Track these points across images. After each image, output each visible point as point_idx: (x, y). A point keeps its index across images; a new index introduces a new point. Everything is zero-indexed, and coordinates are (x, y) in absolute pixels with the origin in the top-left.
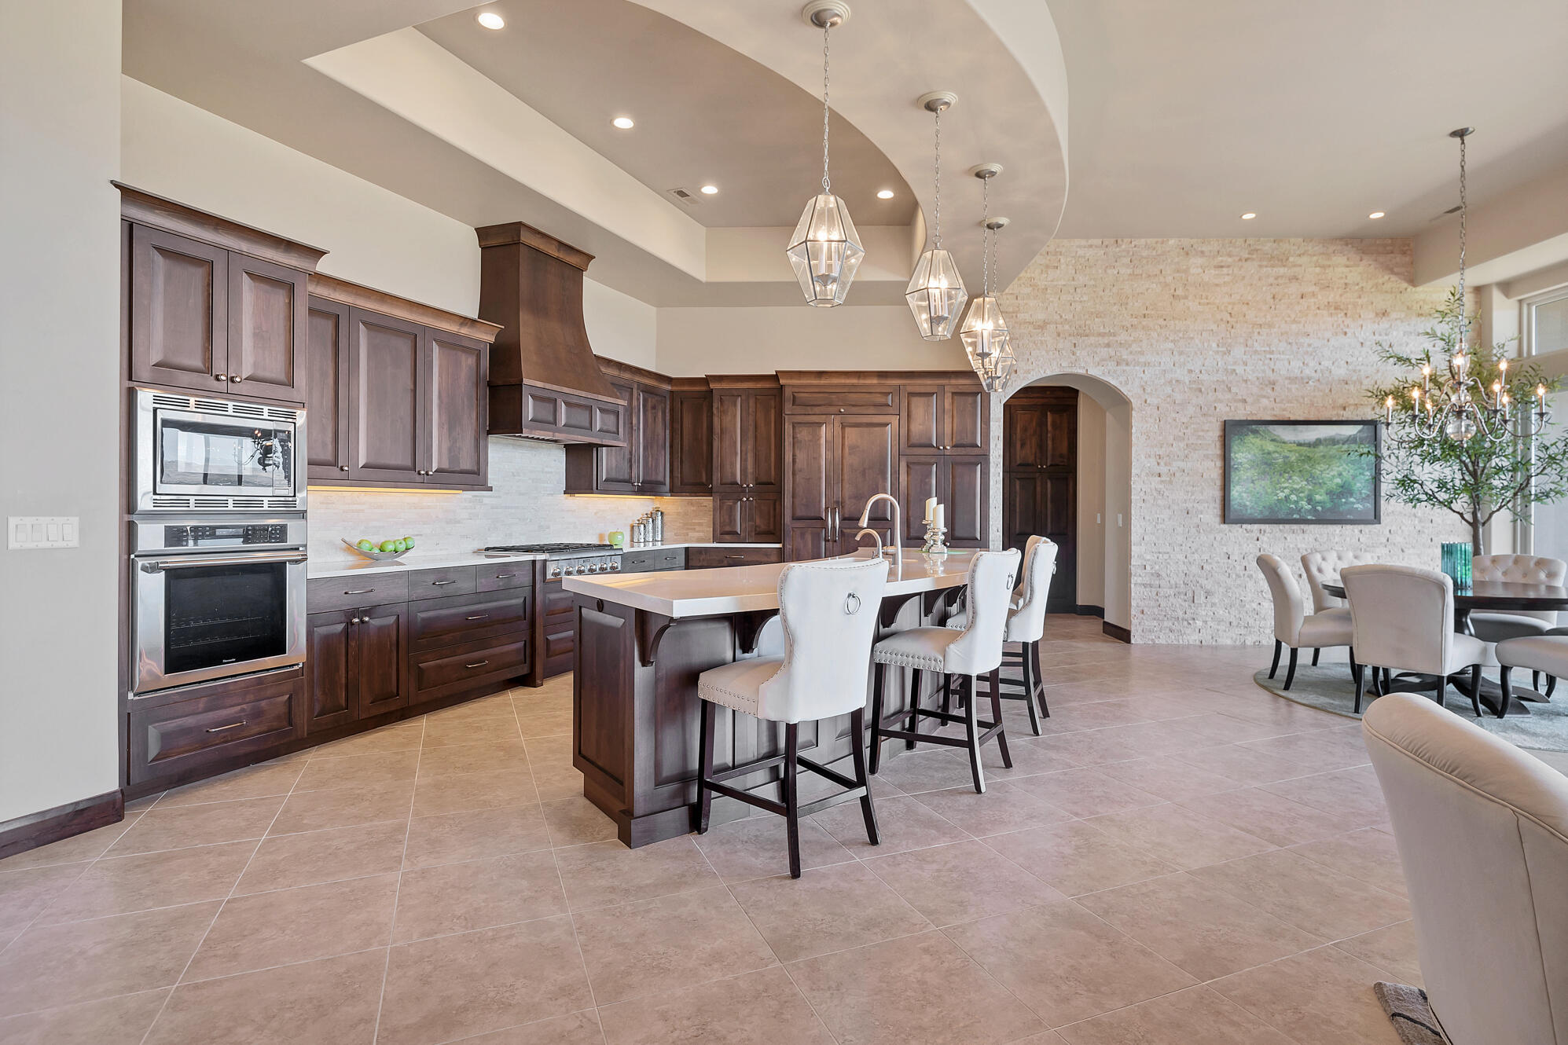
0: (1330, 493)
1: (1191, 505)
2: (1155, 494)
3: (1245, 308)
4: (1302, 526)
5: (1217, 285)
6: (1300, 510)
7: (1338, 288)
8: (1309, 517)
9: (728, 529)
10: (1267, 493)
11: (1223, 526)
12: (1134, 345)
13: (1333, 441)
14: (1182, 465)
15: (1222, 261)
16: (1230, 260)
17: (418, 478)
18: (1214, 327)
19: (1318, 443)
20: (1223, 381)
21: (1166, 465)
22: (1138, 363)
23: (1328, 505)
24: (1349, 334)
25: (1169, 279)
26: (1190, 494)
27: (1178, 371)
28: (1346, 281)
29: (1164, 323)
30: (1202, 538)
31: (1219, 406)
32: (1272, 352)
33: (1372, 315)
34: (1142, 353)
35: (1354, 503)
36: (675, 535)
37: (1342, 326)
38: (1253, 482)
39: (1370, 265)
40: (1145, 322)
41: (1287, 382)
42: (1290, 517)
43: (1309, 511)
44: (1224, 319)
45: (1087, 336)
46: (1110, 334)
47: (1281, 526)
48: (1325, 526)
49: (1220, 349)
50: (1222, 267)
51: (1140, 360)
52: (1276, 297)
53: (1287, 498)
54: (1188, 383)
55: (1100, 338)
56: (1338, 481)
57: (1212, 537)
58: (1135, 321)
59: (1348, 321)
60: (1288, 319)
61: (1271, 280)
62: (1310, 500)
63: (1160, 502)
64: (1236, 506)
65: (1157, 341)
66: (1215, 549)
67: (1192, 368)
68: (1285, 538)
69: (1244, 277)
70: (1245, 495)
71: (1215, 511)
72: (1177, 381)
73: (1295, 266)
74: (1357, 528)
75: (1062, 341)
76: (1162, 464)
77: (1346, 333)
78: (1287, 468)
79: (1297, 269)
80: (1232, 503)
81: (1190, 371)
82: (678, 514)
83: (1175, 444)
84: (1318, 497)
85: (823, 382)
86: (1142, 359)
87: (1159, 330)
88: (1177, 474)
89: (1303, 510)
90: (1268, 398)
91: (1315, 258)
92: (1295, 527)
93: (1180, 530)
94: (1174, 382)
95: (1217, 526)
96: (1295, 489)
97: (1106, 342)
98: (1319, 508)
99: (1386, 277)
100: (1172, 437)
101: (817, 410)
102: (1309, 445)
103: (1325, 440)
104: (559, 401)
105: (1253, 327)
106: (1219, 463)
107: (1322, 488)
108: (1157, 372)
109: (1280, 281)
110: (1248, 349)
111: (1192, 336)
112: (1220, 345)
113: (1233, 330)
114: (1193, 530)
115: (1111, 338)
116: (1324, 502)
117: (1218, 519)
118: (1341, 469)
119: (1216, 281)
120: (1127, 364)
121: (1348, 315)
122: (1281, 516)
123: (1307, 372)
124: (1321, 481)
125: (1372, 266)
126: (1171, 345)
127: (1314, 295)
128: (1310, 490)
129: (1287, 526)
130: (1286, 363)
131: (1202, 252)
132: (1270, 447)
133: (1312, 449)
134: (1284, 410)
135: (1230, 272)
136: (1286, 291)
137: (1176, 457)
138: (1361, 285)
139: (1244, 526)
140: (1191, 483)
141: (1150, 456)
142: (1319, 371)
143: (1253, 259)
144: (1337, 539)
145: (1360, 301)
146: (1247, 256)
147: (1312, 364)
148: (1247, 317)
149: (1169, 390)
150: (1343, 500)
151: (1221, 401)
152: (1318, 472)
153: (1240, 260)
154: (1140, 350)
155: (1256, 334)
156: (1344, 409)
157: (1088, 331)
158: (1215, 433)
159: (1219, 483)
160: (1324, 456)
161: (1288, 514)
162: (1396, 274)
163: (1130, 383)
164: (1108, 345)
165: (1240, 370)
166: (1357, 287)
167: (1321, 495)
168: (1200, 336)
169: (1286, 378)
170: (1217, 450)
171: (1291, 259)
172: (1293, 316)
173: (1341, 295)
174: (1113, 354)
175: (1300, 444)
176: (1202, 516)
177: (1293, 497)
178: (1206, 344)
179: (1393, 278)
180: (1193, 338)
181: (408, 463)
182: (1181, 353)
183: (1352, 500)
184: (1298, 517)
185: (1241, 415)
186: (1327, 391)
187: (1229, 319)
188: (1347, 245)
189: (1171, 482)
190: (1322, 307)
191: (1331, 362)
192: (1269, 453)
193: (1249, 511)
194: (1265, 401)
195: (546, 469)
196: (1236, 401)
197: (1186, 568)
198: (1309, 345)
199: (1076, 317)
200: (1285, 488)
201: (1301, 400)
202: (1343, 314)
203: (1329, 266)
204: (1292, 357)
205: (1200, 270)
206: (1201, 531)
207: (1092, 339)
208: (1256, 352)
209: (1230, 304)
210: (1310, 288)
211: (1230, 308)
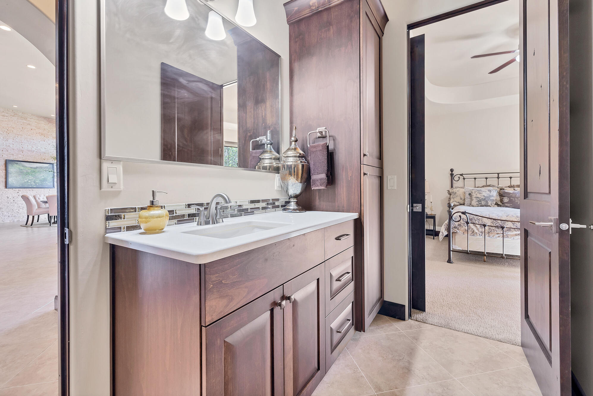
0: (40, 180)
3: (13, 129)
4: (32, 189)
5: (3, 121)
7: (42, 129)
8: (35, 187)
10: (21, 180)
11: (6, 189)
13: (41, 168)
15: (4, 114)
16: (7, 115)
19: (37, 168)
20: (5, 148)
23: (40, 183)
24: (45, 141)
31: (4, 155)
32: (22, 143)
38: (16, 177)
39: (51, 125)
43: (34, 185)
47: (25, 189)
48: (39, 189)
50: (5, 116)
52: (23, 128)
53: (27, 182)
56: (43, 177)
59: (45, 138)
60: (27, 135)
61: (22, 123)
62: (34, 182)
64: (10, 184)
66: (3, 196)
68: (27, 192)
69: (12, 121)
70: (13, 180)
71: (3, 185)
74: (48, 189)
77: (44, 141)
78: (27, 174)
79: (30, 122)
80: (9, 183)
90: (21, 155)
91: (35, 120)
92: (30, 189)
95: (4, 189)
96: (30, 179)
98: (37, 184)
102: (34, 168)
103: (39, 167)
105: (16, 135)
106: (4, 171)
107: (38, 179)
109: (24, 124)
110: (14, 140)
112: (4, 138)
113: (8, 135)
116: (39, 183)
117: (4, 187)
118: (44, 174)
119: (3, 120)
122: (26, 186)
123: (33, 149)
124: (38, 177)
128: (34, 180)
130: (27, 146)
132: (22, 168)
133: (35, 169)
134: (26, 158)
135: (8, 118)
136: (26, 127)
139: (13, 189)
142: (37, 149)
143: (15, 116)
144: (43, 192)
145: (48, 134)
146: (13, 115)
147: (35, 147)
148: (14, 132)
151: (4, 154)
152: (37, 175)
153: (11, 116)
155: (17, 137)
156: (44, 160)
158: (3, 163)
159: (4, 177)
160: (39, 171)
161: (28, 186)
165: (11, 146)
167: (38, 181)
169: (27, 150)
170: (4, 168)
171: (28, 119)
172: (29, 134)
173: (43, 131)
175: (31, 168)
177: (29, 181)
183: (47, 182)
184: (31, 186)
185: (12, 158)
186: (39, 155)
187: (7, 131)
190: (37, 133)
191: (40, 148)
192: (21, 170)
193: (15, 185)
194: (20, 156)
196: (10, 154)
198: (34, 142)
200: (27, 179)
201: (32, 156)
203: (40, 123)
204: (29, 145)
208: (17, 142)
209: (8, 127)
210: (34, 128)
211: (7, 128)
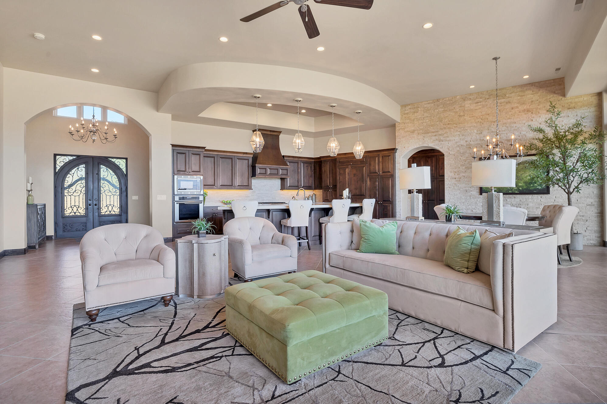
0: (525, 182)
1: (468, 189)
2: (454, 185)
3: (488, 116)
4: (514, 195)
5: (476, 110)
6: (512, 190)
7: (529, 103)
8: (516, 192)
9: (326, 199)
11: (480, 196)
12: (445, 135)
13: (526, 163)
14: (464, 174)
15: (478, 100)
16: (481, 100)
17: (233, 187)
18: (475, 125)
19: (519, 164)
20: (480, 144)
21: (458, 175)
22: (446, 141)
23: (525, 187)
24: (534, 120)
25: (458, 110)
26: (467, 185)
27: (462, 142)
28: (532, 100)
29: (455, 126)
30: (472, 200)
33: (545, 112)
34: (448, 137)
35: (537, 186)
36: (319, 201)
37: (530, 117)
39: (543, 92)
40: (449, 126)
41: (506, 141)
42: (508, 192)
43: (516, 190)
44: (479, 121)
45: (428, 133)
46: (436, 132)
48: (524, 195)
49: (478, 132)
50: (478, 103)
51: (447, 139)
52: (501, 110)
54: (465, 145)
55: (433, 134)
56: (529, 178)
57: (476, 200)
58: (445, 126)
59: (533, 115)
60: (506, 118)
61: (499, 105)
63: (455, 188)
64: (484, 189)
65: (454, 132)
66: (477, 204)
67: (467, 140)
68: (506, 200)
69: (487, 105)
71: (477, 190)
72: (461, 145)
73: (508, 98)
74: (539, 196)
75: (420, 136)
76: (456, 174)
77: (532, 120)
79: (510, 99)
81: (466, 141)
82: (319, 195)
83: (461, 168)
84: (520, 184)
85: (346, 156)
86: (448, 139)
87: (454, 128)
88: (462, 178)
89: (513, 189)
91: (518, 93)
92: (511, 196)
93: (464, 197)
94: (460, 146)
95: (478, 196)
97: (435, 134)
98: (521, 189)
99: (552, 96)
100: (460, 165)
101: (345, 164)
103: (523, 162)
104: (267, 169)
105: (491, 123)
107: (522, 181)
108: (454, 143)
109: (502, 104)
110: (489, 131)
111: (467, 129)
112: (478, 131)
113: (483, 125)
114: (468, 198)
115: (437, 133)
116: (523, 186)
117: (478, 194)
118: (530, 173)
119: (476, 108)
120: (442, 141)
121: (533, 113)
122: (504, 192)
124: (521, 178)
125: (544, 92)
126: (459, 133)
127: (517, 107)
129: (508, 196)
130: (506, 134)
131: (470, 99)
135: (482, 104)
136: (505, 107)
137: (461, 172)
138: (539, 101)
140: (467, 181)
141: (451, 172)
142: (521, 136)
143: (491, 98)
144: (529, 200)
145: (539, 107)
146: (488, 97)
148: (489, 119)
149: (458, 149)
150: (532, 185)
152: (520, 175)
153: (485, 99)
154: (447, 136)
155: (492, 125)
157: (428, 132)
161: (507, 191)
162: (556, 94)
163: (444, 147)
164: (435, 136)
166: (537, 102)
167: (521, 183)
168: (470, 129)
169: (506, 140)
171: (507, 95)
173: (529, 106)
174: (437, 138)
176: (472, 192)
178: (472, 131)
179: (555, 95)
181: (231, 184)
182: (463, 135)
183: (536, 185)
184: (511, 192)
187: (481, 121)
188: (532, 86)
189: (460, 181)
190: (521, 112)
191: (526, 132)
195: (274, 184)
196: (484, 150)
197: (466, 211)
198: (516, 127)
199: (424, 127)
202: (530, 113)
203: (524, 95)
204: (508, 132)
205: (469, 105)
206: (472, 197)
207: (430, 134)
209: (481, 115)
210: (516, 105)
211: (481, 117)
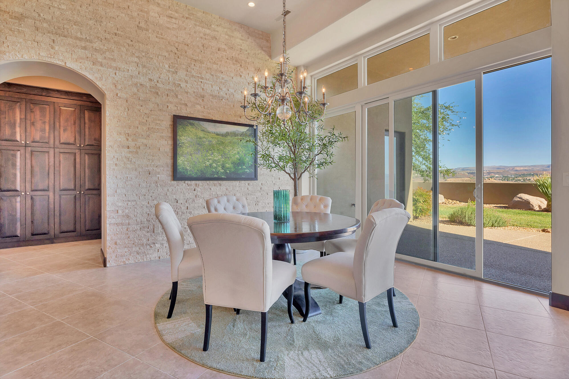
0: (233, 163)
1: (151, 168)
2: (125, 160)
3: (186, 48)
4: (220, 182)
5: (168, 28)
6: (218, 173)
7: (237, 50)
8: (223, 177)
10: (199, 162)
11: (173, 182)
12: (107, 53)
13: (235, 134)
14: (145, 141)
15: (172, 14)
16: (177, 15)
18: (166, 54)
19: (227, 135)
20: (173, 90)
21: (133, 140)
22: (111, 67)
23: (233, 170)
25: (135, 14)
26: (151, 161)
27: (142, 78)
28: (241, 48)
29: (131, 43)
30: (159, 189)
31: (170, 106)
32: (202, 78)
33: (253, 69)
34: (114, 60)
35: (245, 169)
37: (239, 71)
38: (191, 155)
39: (252, 42)
40: (116, 39)
41: (211, 97)
42: (212, 176)
43: (223, 173)
44: (173, 51)
45: (65, 36)
46: (86, 40)
47: (208, 182)
48: (231, 182)
49: (171, 70)
50: (172, 18)
51: (112, 65)
52: (205, 45)
53: (211, 165)
54: (149, 87)
55: (78, 42)
56: (237, 156)
57: (166, 189)
58: (108, 36)
59: (242, 70)
60: (211, 61)
61: (202, 35)
62: (223, 167)
63: (128, 166)
64: (180, 170)
65: (126, 54)
66: (168, 197)
67: (152, 78)
69: (185, 28)
70: (186, 163)
71: (168, 172)
72: (141, 85)
73: (215, 31)
74: (247, 183)
75: (40, 34)
76: (130, 139)
77: (241, 76)
78: (211, 148)
79: (216, 33)
80: (178, 167)
81: (150, 80)
83: (139, 128)
84: (227, 165)
86: (114, 64)
87: (127, 47)
88: (141, 148)
89: (219, 173)
90: (200, 105)
91: (225, 30)
92: (216, 182)
93: (144, 185)
94: (139, 85)
95: (169, 182)
96: (215, 160)
97: (83, 45)
98: (228, 171)
99: (260, 51)
100: (137, 122)
102: (223, 135)
103: (231, 133)
105: (191, 60)
106: (170, 142)
107: (229, 160)
108: (126, 76)
109: (207, 37)
110: (188, 73)
111: (151, 56)
112: (171, 67)
113: (179, 60)
114: (153, 185)
115: (88, 44)
116: (231, 168)
117: (170, 178)
118: (239, 150)
119: (168, 25)
120: (101, 65)
121: (242, 66)
122: (208, 176)
123: (222, 93)
124: (229, 156)
125: (253, 43)
126: (136, 60)
127: (225, 50)
128: (223, 161)
129: (211, 182)
130: (210, 86)
131: (158, 4)
132: (201, 134)
133: (224, 138)
134: (209, 113)
135: (177, 22)
136: (210, 43)
137: (140, 136)
138: (248, 52)
139: (186, 182)
140: (151, 154)
141: (120, 134)
142: (228, 94)
143: (191, 19)
144: (237, 189)
145: (248, 60)
146: (187, 16)
147: (224, 89)
148: (187, 53)
149: (135, 90)
150: (240, 167)
151: (171, 103)
152: (227, 151)
153: (183, 17)
154: (112, 57)
155: (193, 65)
156: (241, 117)
157: (66, 33)
158: (167, 123)
159: (170, 154)
160: (230, 142)
161: (211, 175)
162: (264, 51)
163: (104, 79)
164: (85, 48)
165: (183, 85)
166: (246, 52)
167: (229, 164)
168: (157, 58)
169: (210, 95)
170: (168, 133)
171: (213, 26)
172: (214, 60)
173: (238, 55)
174: (89, 55)
175: (217, 135)
176: (159, 176)
177: (214, 165)
178: (161, 64)
179: (263, 53)
180: (152, 58)
182: (144, 67)
183: (244, 167)
184: (217, 176)
185: (183, 113)
186: (232, 106)
187: (176, 52)
188: (241, 28)
189: (137, 153)
190: (229, 59)
191: (234, 90)
192: (200, 138)
193: (189, 173)
194: (198, 107)
196: (181, 104)
197: (148, 210)
198: (223, 78)
199: (55, 20)
200: (210, 159)
201: (219, 109)
202: (239, 65)
203: (233, 37)
204: (214, 83)
205: (157, 15)
206: (159, 185)
207: (70, 41)
208: (193, 76)
209: (177, 42)
210: (223, 46)
211: (176, 45)
